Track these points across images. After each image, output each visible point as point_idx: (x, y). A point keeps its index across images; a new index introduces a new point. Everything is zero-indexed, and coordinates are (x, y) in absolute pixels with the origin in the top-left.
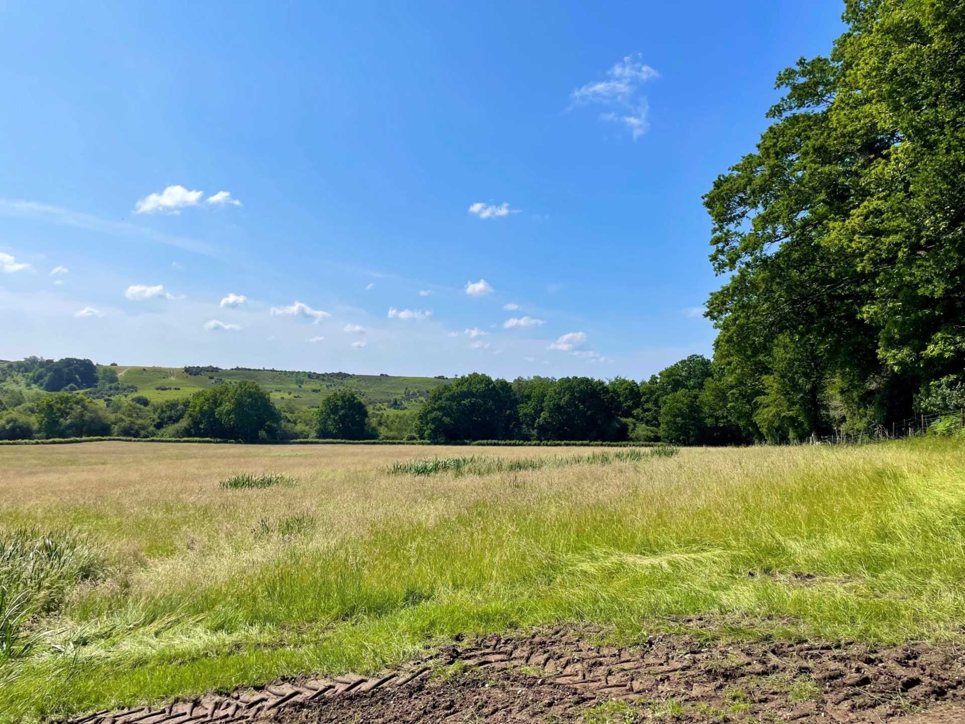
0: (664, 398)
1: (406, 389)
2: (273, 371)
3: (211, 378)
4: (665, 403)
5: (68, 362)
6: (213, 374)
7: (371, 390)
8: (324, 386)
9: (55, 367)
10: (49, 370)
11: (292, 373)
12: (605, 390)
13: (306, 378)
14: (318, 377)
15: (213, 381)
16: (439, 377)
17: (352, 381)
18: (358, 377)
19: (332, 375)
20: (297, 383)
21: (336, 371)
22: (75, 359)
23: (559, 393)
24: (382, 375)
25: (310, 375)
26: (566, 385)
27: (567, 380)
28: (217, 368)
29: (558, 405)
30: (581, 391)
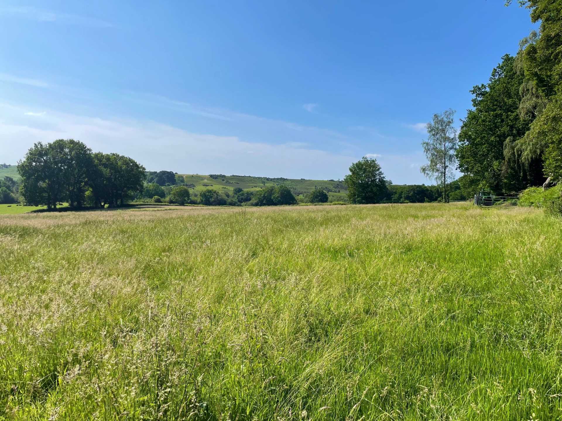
0: (451, 193)
1: (316, 186)
2: (250, 177)
3: (223, 180)
4: (451, 195)
5: (164, 173)
6: (223, 178)
7: (298, 187)
8: (276, 185)
9: (159, 175)
10: (157, 176)
11: (259, 178)
12: (427, 190)
13: (266, 181)
14: (271, 180)
15: (225, 182)
16: (331, 180)
17: (288, 182)
18: (291, 180)
19: (278, 179)
20: (262, 183)
21: (280, 177)
22: (166, 171)
23: (408, 191)
24: (302, 179)
25: (268, 179)
26: (412, 188)
27: (412, 186)
28: (224, 175)
29: (408, 196)
30: (418, 191)
